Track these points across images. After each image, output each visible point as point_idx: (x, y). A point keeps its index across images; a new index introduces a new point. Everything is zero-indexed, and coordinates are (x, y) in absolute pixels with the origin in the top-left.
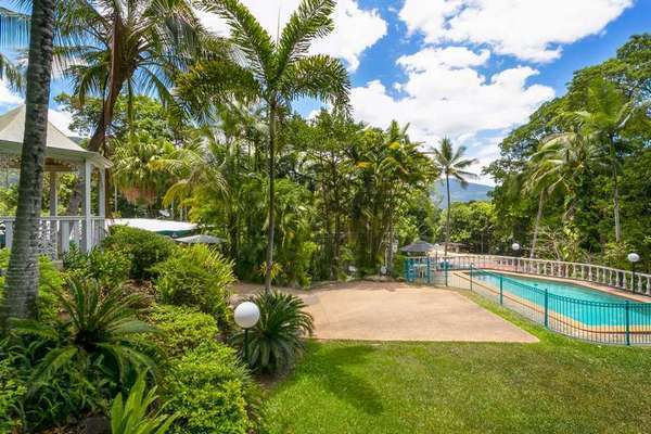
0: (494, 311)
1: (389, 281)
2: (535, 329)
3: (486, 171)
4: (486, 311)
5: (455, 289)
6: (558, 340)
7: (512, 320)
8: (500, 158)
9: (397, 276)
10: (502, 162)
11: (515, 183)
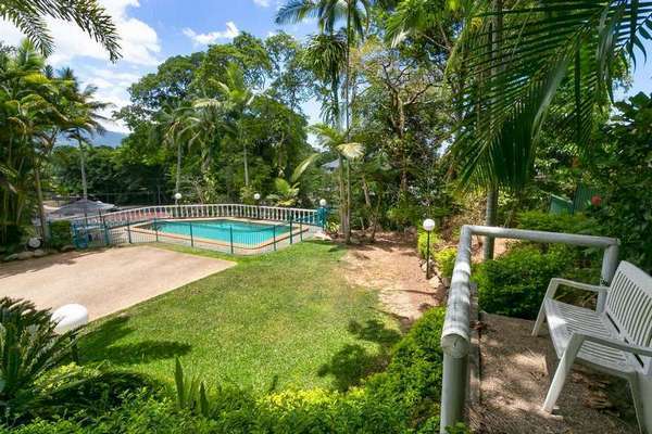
0: (192, 253)
1: (50, 254)
2: (230, 256)
3: (118, 116)
4: (186, 255)
5: (142, 244)
6: (246, 259)
7: (211, 256)
8: (131, 104)
9: (61, 246)
10: (134, 109)
11: (155, 134)
